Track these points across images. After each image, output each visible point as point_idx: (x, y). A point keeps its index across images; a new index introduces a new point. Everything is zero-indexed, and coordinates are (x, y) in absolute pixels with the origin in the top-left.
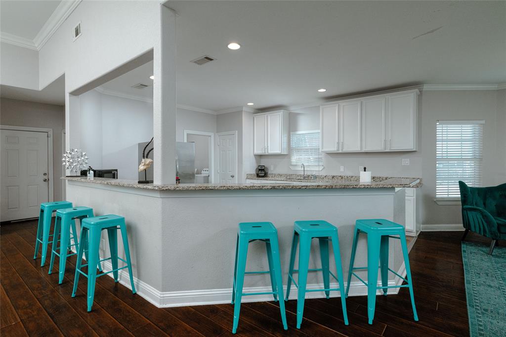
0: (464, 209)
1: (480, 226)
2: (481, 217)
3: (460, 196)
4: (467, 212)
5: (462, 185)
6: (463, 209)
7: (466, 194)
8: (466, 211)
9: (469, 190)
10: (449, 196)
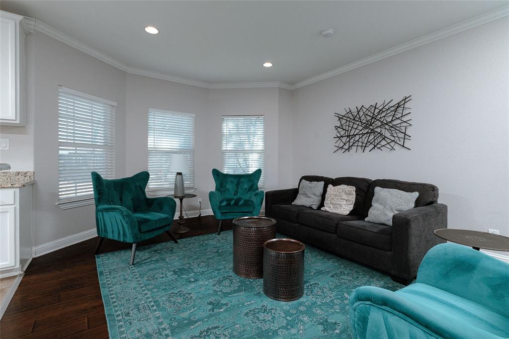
0: (99, 211)
1: (119, 229)
2: (121, 218)
3: (93, 192)
4: (103, 215)
5: (97, 178)
6: (97, 211)
7: (101, 190)
8: (102, 212)
9: (105, 184)
10: (78, 194)
